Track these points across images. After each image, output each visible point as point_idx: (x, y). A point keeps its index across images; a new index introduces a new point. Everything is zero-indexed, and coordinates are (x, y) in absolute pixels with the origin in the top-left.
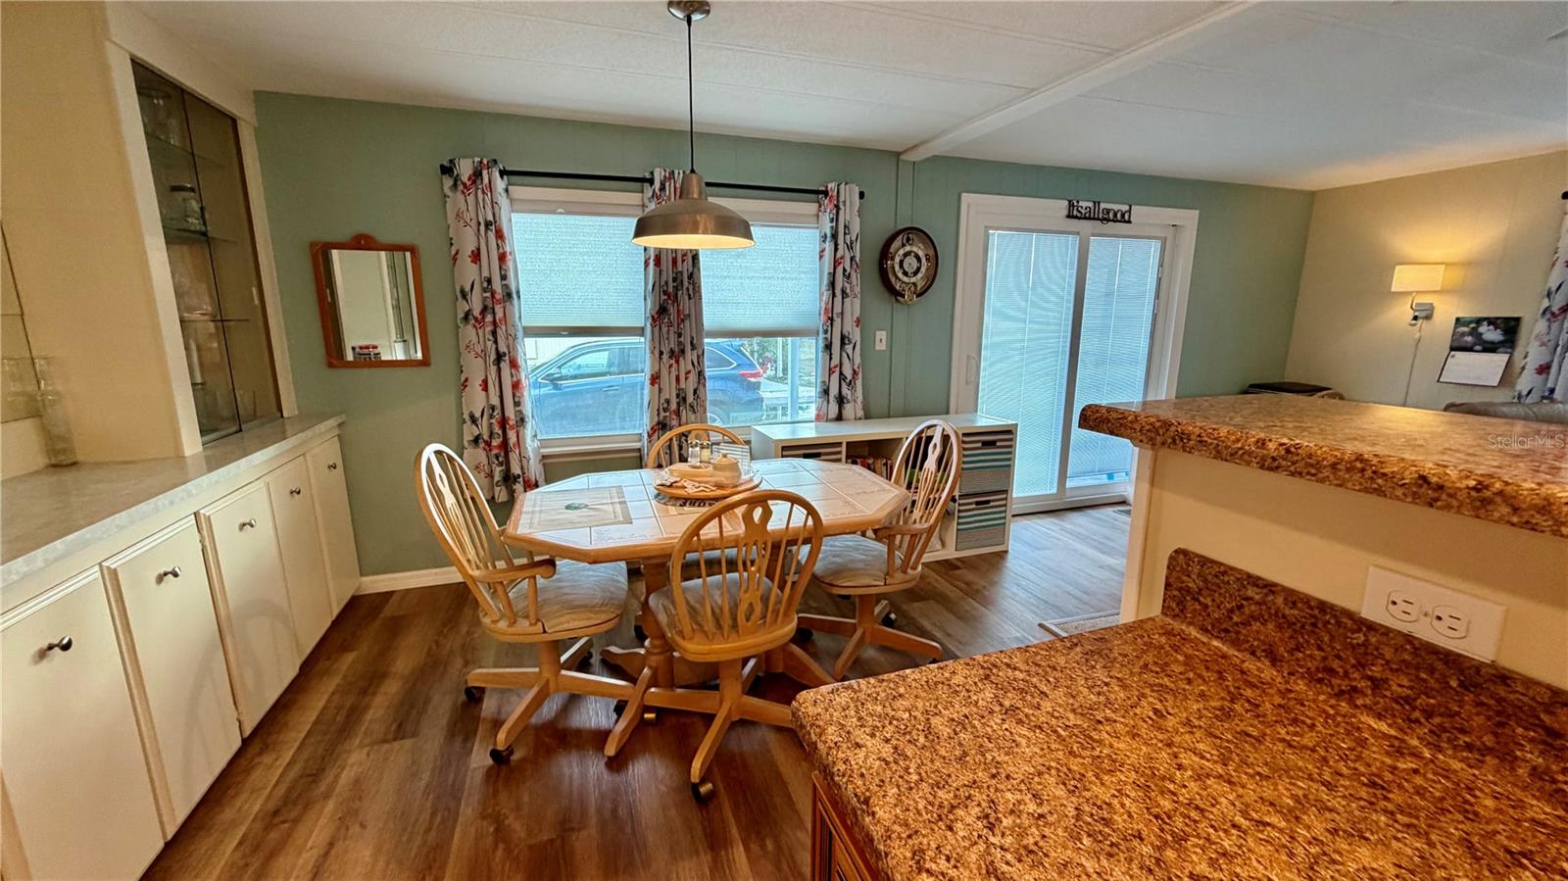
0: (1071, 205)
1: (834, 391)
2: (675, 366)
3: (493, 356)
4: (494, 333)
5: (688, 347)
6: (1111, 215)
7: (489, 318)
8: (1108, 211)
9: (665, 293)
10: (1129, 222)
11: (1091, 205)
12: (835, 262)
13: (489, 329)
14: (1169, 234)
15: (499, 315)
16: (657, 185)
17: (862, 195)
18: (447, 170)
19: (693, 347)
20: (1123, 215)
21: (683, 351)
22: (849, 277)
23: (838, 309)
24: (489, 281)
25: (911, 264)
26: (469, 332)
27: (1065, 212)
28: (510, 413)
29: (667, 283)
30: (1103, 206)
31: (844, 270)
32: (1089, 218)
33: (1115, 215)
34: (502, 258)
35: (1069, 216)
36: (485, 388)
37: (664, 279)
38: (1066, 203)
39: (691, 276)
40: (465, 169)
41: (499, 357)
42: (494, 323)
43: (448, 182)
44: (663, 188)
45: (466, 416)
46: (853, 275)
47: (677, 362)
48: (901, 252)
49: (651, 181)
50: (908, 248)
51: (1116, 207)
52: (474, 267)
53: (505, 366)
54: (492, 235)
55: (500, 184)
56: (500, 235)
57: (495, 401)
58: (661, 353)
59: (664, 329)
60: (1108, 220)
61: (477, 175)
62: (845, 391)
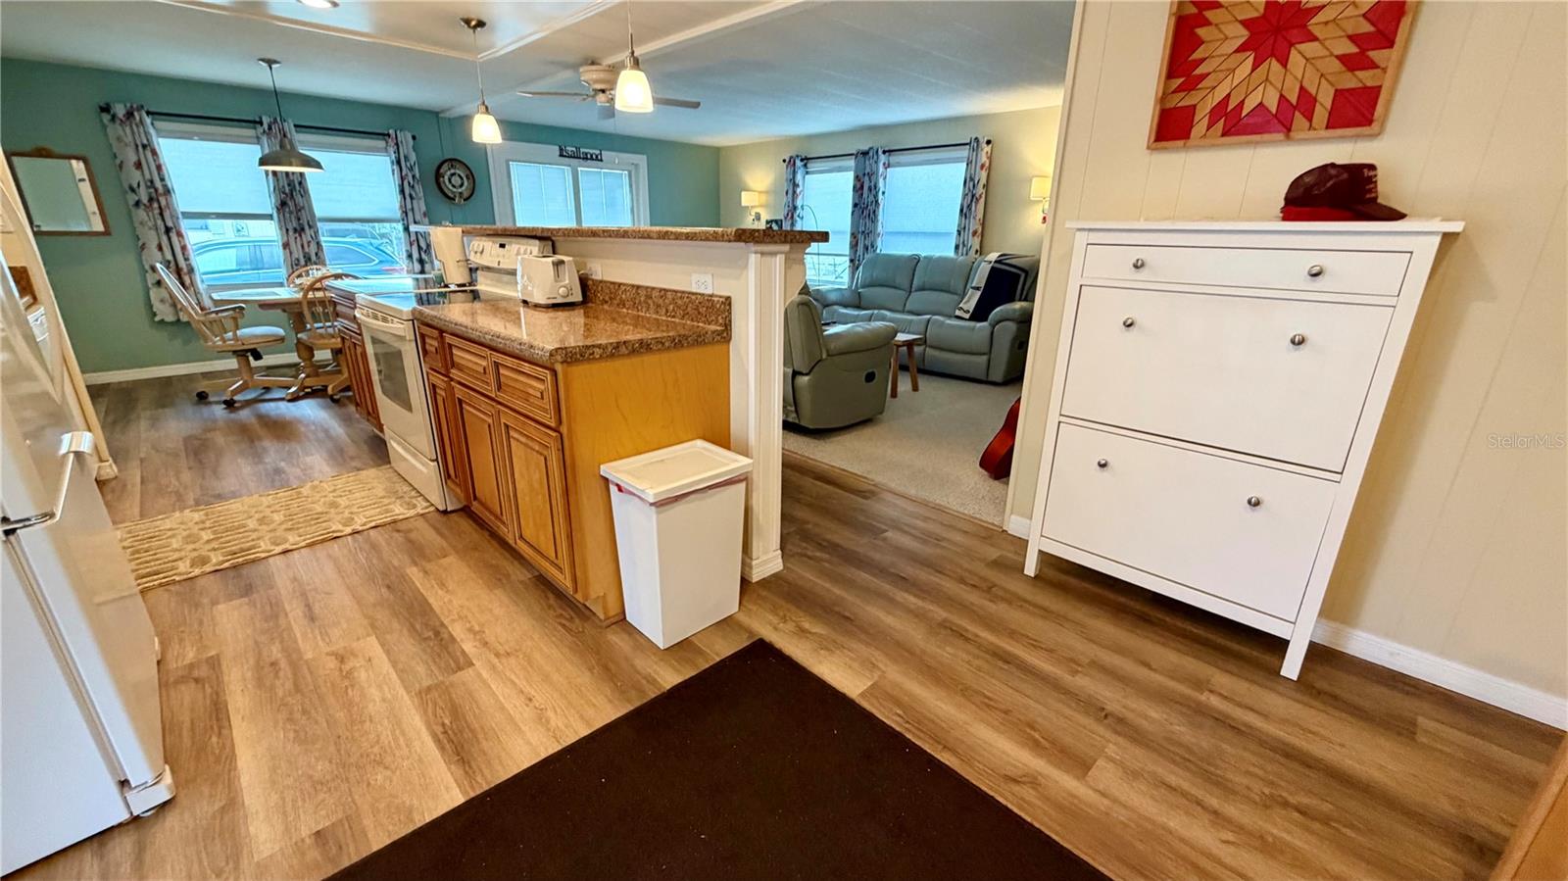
0: (561, 150)
1: (415, 255)
2: (299, 238)
3: (163, 229)
4: (161, 214)
5: (306, 227)
6: (589, 156)
7: (156, 205)
8: (586, 154)
9: (284, 193)
10: (601, 160)
11: (574, 149)
12: (402, 178)
13: (157, 211)
14: (632, 168)
15: (163, 202)
16: (266, 126)
17: (414, 138)
18: (106, 109)
19: (310, 227)
20: (597, 157)
21: (303, 229)
22: (413, 187)
23: (409, 206)
24: (152, 182)
25: (456, 180)
26: (141, 214)
27: (558, 153)
28: (182, 263)
29: (283, 187)
30: (582, 150)
31: (409, 183)
32: (574, 157)
33: (592, 156)
34: (159, 168)
35: (561, 155)
36: (160, 248)
37: (281, 184)
38: (558, 148)
39: (300, 183)
40: (120, 110)
41: (168, 230)
42: (160, 207)
43: (106, 117)
44: (270, 128)
45: (147, 267)
46: (416, 185)
47: (300, 236)
48: (449, 173)
49: (261, 123)
50: (452, 171)
51: (591, 151)
52: (138, 173)
53: (173, 235)
54: (149, 154)
55: (148, 120)
56: (154, 153)
57: (169, 257)
58: (287, 230)
59: (287, 215)
60: (587, 159)
61: (130, 115)
62: (424, 256)
